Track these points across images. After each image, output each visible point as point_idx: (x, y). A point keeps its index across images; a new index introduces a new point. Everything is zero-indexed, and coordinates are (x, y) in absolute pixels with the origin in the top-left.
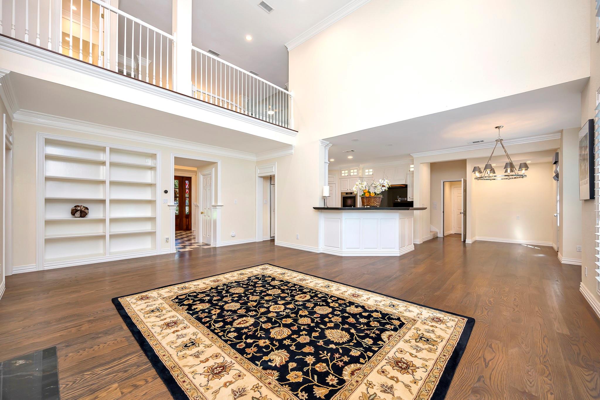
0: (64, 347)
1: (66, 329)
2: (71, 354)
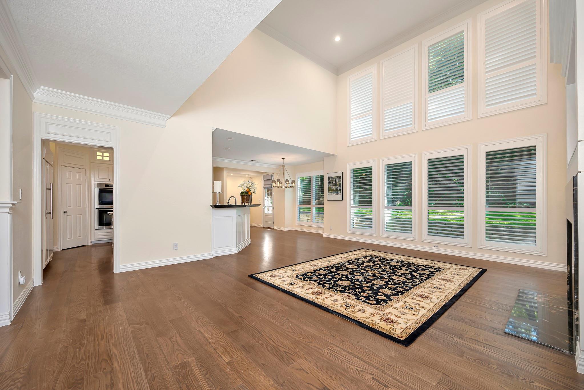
0: (498, 329)
1: (487, 344)
2: (497, 322)
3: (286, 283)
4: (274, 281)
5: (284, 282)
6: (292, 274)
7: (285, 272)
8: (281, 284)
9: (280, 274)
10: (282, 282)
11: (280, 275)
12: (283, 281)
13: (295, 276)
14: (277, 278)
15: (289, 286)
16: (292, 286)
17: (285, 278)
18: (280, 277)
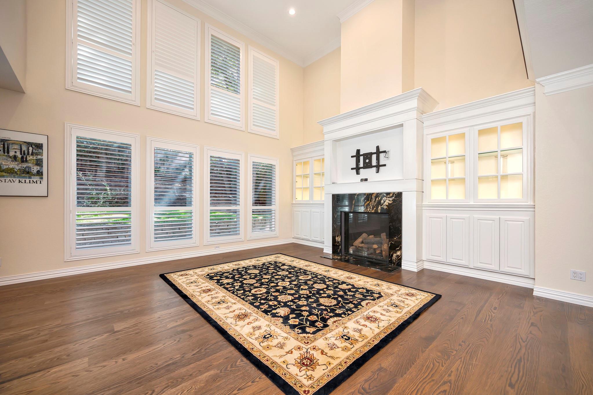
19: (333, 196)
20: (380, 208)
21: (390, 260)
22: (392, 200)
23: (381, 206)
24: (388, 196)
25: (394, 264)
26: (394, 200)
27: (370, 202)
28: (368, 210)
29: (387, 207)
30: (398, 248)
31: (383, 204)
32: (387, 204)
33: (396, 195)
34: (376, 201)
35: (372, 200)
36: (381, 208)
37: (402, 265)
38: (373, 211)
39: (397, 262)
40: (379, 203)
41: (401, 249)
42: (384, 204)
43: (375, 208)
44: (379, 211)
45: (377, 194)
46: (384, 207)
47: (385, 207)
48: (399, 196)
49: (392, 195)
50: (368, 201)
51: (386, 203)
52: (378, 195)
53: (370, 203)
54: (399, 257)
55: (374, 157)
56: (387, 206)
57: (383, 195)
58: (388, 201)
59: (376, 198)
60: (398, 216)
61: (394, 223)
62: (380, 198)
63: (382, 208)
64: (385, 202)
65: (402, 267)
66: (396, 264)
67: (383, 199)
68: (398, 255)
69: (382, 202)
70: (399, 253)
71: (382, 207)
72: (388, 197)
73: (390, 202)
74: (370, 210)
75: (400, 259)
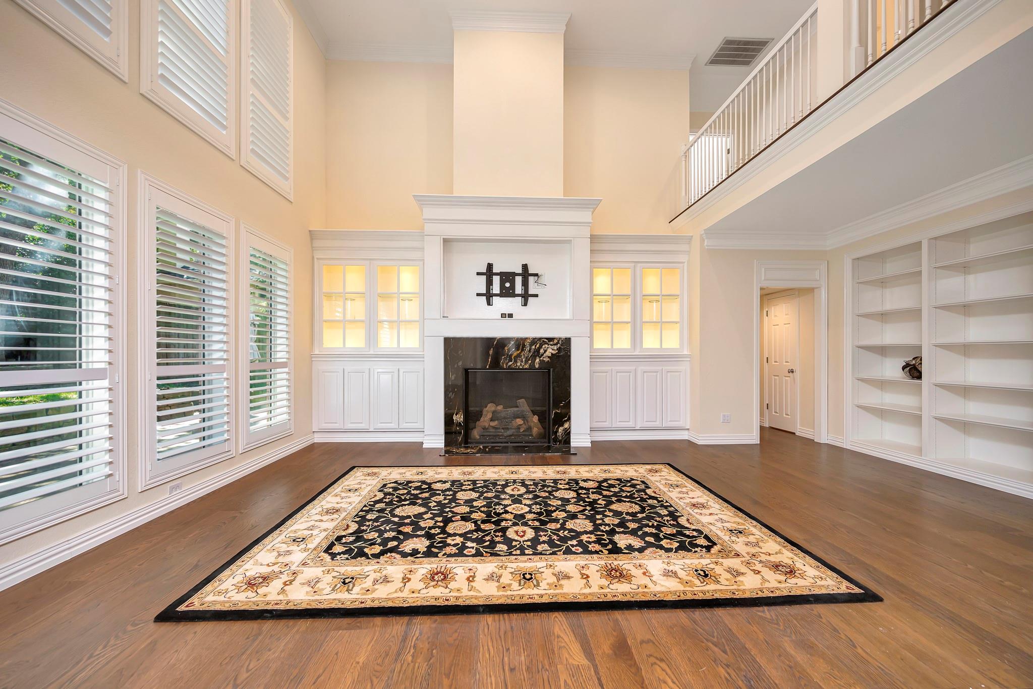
3: (752, 539)
4: (784, 551)
5: (755, 541)
6: (720, 560)
7: (739, 574)
8: (766, 538)
9: (759, 572)
10: (761, 544)
11: (758, 567)
12: (757, 544)
13: (714, 550)
14: (772, 559)
15: (747, 528)
16: (741, 527)
17: (748, 553)
18: (764, 558)
19: (447, 341)
20: (537, 360)
21: (554, 437)
22: (557, 349)
23: (540, 357)
24: (552, 343)
25: (560, 442)
26: (559, 349)
27: (521, 351)
28: (519, 364)
29: (549, 359)
30: (566, 419)
31: (542, 355)
32: (550, 355)
33: (562, 341)
34: (532, 351)
35: (525, 349)
36: (540, 360)
37: (571, 441)
38: (527, 366)
39: (565, 439)
40: (537, 353)
41: (569, 419)
42: (545, 354)
43: (530, 362)
44: (537, 366)
45: (534, 339)
46: (544, 359)
47: (546, 359)
48: (567, 342)
49: (557, 341)
50: (518, 350)
51: (548, 353)
52: (534, 341)
53: (520, 353)
54: (568, 429)
55: (519, 280)
56: (549, 357)
57: (543, 341)
58: (551, 351)
59: (531, 345)
60: (565, 372)
61: (560, 382)
62: (538, 346)
63: (542, 362)
64: (545, 351)
65: (571, 443)
66: (563, 441)
67: (544, 346)
68: (566, 429)
69: (542, 351)
70: (566, 425)
71: (542, 359)
72: (551, 345)
73: (554, 352)
74: (521, 365)
75: (568, 433)
